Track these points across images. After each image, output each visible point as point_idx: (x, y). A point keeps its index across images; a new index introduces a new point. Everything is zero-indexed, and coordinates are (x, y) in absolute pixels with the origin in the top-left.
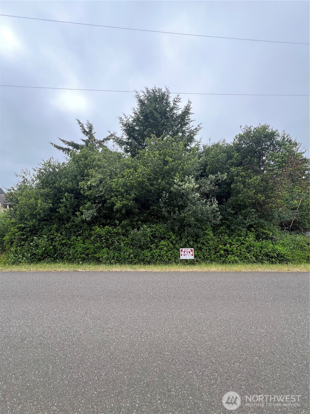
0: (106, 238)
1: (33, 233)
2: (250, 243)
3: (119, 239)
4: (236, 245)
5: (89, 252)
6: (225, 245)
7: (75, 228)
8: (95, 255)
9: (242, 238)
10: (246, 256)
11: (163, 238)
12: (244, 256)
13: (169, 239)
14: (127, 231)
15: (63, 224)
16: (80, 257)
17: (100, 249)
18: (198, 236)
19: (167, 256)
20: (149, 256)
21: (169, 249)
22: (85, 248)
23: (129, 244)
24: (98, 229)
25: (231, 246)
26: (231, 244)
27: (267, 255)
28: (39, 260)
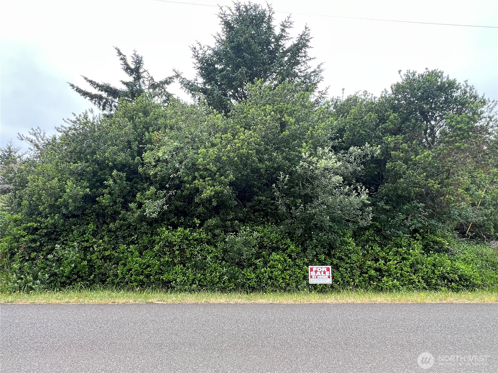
0: (180, 247)
1: (50, 239)
2: (415, 257)
3: (201, 250)
4: (394, 260)
5: (150, 271)
6: (377, 260)
7: (125, 230)
8: (162, 277)
9: (404, 250)
10: (411, 279)
11: (275, 249)
12: (407, 279)
13: (284, 250)
14: (214, 235)
15: (103, 224)
16: (135, 281)
17: (170, 266)
18: (331, 247)
19: (283, 278)
20: (253, 279)
21: (286, 266)
22: (144, 264)
23: (218, 258)
24: (165, 232)
25: (386, 262)
26: (386, 260)
27: (444, 278)
28: (63, 285)
